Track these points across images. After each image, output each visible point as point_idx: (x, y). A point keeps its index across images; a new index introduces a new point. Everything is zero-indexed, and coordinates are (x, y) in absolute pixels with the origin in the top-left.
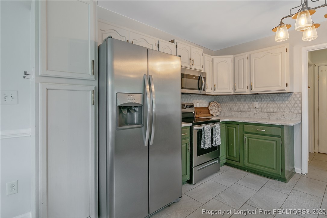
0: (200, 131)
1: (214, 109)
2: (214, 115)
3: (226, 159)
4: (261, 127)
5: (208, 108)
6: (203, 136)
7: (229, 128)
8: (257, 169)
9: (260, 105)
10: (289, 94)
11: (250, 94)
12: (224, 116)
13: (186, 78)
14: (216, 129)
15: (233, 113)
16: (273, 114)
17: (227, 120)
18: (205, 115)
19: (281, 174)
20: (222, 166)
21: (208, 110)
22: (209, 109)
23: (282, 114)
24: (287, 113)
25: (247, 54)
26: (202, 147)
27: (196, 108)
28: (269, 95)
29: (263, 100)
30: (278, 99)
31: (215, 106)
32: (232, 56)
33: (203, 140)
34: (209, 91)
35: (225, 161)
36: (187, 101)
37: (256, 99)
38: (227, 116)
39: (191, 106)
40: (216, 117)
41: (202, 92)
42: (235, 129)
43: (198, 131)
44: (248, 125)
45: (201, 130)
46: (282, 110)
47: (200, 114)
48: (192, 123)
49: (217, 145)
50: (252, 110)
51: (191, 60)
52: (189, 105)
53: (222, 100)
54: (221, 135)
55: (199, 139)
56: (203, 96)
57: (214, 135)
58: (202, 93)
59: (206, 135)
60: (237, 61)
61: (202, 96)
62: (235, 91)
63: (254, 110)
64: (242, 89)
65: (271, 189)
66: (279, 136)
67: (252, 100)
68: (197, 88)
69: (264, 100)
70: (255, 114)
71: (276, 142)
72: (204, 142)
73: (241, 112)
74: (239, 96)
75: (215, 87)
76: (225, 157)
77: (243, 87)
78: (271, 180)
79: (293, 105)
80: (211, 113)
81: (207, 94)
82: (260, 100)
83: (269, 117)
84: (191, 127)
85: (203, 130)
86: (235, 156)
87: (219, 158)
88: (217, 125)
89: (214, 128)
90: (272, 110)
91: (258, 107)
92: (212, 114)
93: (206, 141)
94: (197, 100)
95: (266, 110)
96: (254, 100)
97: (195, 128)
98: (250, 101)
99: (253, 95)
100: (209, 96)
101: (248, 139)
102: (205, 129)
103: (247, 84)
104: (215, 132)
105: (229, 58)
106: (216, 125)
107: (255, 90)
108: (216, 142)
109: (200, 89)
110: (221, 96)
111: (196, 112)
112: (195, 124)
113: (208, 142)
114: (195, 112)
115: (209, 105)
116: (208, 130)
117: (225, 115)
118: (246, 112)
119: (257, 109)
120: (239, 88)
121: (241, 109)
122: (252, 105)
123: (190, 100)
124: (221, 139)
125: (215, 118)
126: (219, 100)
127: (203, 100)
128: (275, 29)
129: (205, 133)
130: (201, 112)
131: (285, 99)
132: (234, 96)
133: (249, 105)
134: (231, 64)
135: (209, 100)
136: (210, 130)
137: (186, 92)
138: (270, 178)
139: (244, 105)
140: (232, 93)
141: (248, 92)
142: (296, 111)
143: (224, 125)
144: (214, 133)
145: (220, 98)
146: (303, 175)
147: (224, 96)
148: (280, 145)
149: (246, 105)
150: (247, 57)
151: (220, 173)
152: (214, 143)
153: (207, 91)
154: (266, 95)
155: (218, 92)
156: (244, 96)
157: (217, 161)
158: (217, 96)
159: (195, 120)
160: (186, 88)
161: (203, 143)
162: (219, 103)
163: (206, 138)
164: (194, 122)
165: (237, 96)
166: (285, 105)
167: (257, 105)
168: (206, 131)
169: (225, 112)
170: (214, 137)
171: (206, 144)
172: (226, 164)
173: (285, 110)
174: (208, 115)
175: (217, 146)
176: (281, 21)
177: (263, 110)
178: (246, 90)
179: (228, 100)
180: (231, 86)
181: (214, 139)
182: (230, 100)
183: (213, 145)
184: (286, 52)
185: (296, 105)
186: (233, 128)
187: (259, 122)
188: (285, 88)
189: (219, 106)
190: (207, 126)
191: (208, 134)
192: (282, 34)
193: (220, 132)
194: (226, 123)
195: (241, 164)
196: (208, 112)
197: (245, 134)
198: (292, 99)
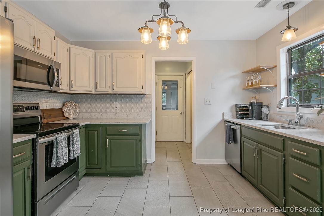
0: (51, 143)
1: (70, 110)
2: (69, 118)
3: (86, 169)
4: (123, 127)
5: (62, 109)
6: (55, 150)
7: (90, 132)
8: (119, 171)
9: (120, 105)
10: (143, 95)
11: (111, 94)
12: (82, 118)
13: (26, 65)
14: (74, 136)
15: (93, 114)
16: (130, 114)
17: (88, 123)
18: (58, 118)
19: (139, 170)
20: (81, 179)
21: (61, 112)
22: (64, 111)
23: (138, 113)
24: (141, 112)
25: (109, 52)
26: (53, 165)
27: (43, 110)
28: (128, 95)
29: (122, 100)
30: (135, 100)
31: (72, 106)
32: (93, 51)
33: (55, 156)
34: (64, 87)
35: (84, 172)
36: (28, 100)
37: (116, 99)
38: (86, 117)
39: (35, 107)
40: (73, 120)
41: (54, 88)
42: (96, 132)
43: (47, 144)
44: (110, 127)
45: (53, 141)
46: (138, 110)
47: (50, 118)
48: (36, 133)
49: (76, 156)
50: (112, 110)
51: (36, 41)
52: (32, 105)
53: (80, 100)
54: (80, 143)
55: (48, 155)
56: (55, 94)
57: (71, 145)
58: (53, 90)
59: (60, 147)
60: (99, 57)
61: (53, 93)
62: (97, 90)
63: (115, 110)
64: (104, 88)
65: (133, 188)
66: (138, 135)
67: (112, 100)
68: (46, 82)
69: (124, 101)
70: (115, 114)
71: (135, 140)
72: (57, 157)
73: (101, 113)
74: (100, 95)
75: (72, 84)
76: (85, 167)
77: (104, 87)
78: (132, 178)
79: (145, 105)
80: (65, 116)
81: (61, 91)
82: (120, 100)
83: (128, 116)
84: (34, 141)
85: (55, 141)
86: (96, 163)
87: (78, 171)
88: (76, 131)
89: (71, 136)
90: (130, 110)
91: (118, 107)
92: (67, 117)
93: (60, 155)
94: (46, 99)
95: (125, 110)
96: (115, 100)
97: (41, 140)
98: (111, 101)
99: (113, 95)
100: (64, 94)
101: (111, 142)
102: (58, 139)
103: (109, 83)
104: (73, 140)
105: (90, 52)
106: (74, 131)
107: (117, 90)
108: (74, 154)
109: (50, 83)
110: (80, 95)
111: (44, 115)
112: (41, 135)
113: (64, 156)
114: (41, 116)
115: (63, 105)
116: (63, 140)
117: (84, 117)
118: (107, 113)
119: (117, 110)
120: (100, 87)
121: (102, 110)
122: (112, 105)
123: (33, 99)
124: (80, 148)
125: (71, 122)
126: (77, 100)
127: (55, 99)
128: (140, 30)
129: (59, 145)
130: (52, 116)
131: (140, 99)
132: (95, 95)
133: (110, 105)
134: (92, 60)
135: (64, 100)
136: (67, 139)
137: (26, 87)
138: (131, 176)
139: (105, 105)
140: (93, 92)
141: (110, 91)
142: (148, 110)
143: (84, 129)
144: (71, 142)
145: (78, 97)
146: (152, 164)
147: (82, 95)
148: (139, 142)
149: (107, 105)
150: (109, 55)
151: (78, 190)
152: (71, 154)
153: (61, 88)
154: (125, 95)
155: (76, 89)
156: (105, 95)
157: (75, 177)
158: (74, 95)
159: (41, 127)
160: (26, 81)
161: (55, 160)
162: (77, 103)
163: (60, 152)
164: (39, 132)
165: (97, 95)
166: (140, 105)
167: (117, 105)
168: (60, 142)
169: (84, 113)
170: (72, 147)
171: (60, 161)
172: (86, 175)
173: (140, 110)
174: (62, 118)
175: (75, 158)
176: (146, 23)
177: (123, 110)
178: (108, 90)
179: (87, 100)
180: (92, 84)
181: (71, 149)
182: (90, 100)
183: (70, 158)
184: (142, 57)
185: (148, 105)
186: (94, 132)
187: (121, 123)
188: (142, 90)
189: (76, 107)
190: (62, 135)
191: (63, 146)
192: (146, 37)
193: (79, 139)
194: (87, 126)
195: (103, 171)
196: (61, 115)
197: (107, 137)
198: (145, 100)
